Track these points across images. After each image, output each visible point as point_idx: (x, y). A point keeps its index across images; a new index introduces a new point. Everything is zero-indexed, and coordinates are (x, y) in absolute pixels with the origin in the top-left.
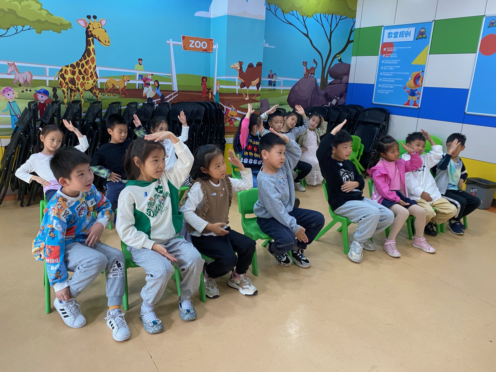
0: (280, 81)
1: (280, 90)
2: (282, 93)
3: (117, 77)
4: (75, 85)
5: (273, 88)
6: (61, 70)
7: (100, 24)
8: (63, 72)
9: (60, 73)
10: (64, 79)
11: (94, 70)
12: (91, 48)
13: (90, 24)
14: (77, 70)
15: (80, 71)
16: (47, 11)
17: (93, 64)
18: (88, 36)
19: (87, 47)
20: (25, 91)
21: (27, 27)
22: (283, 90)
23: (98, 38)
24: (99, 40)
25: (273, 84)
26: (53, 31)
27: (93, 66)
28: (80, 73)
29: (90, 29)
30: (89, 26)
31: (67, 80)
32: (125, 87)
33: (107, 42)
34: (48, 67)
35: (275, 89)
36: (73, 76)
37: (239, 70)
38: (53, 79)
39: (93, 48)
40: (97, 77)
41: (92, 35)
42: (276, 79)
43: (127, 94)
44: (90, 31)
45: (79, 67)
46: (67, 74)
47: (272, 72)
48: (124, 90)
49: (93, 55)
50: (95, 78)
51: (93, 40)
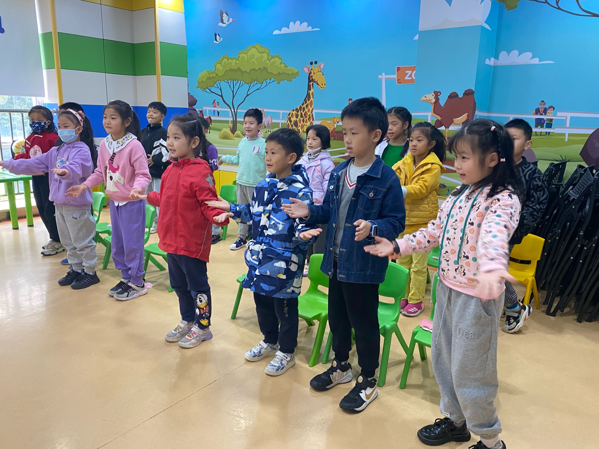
0: (565, 118)
1: (564, 135)
2: (566, 140)
3: (329, 119)
4: (297, 127)
5: (545, 130)
6: (289, 114)
7: (319, 68)
8: (290, 116)
9: (289, 117)
10: (291, 121)
11: (311, 113)
12: (311, 92)
13: (312, 69)
14: (299, 113)
15: (301, 113)
16: (285, 64)
17: (311, 107)
18: (310, 81)
19: (308, 91)
20: (267, 132)
21: (272, 80)
22: (570, 135)
23: (317, 81)
24: (317, 84)
25: (545, 124)
26: (287, 81)
27: (311, 109)
28: (302, 116)
29: (311, 75)
30: (311, 72)
31: (292, 123)
32: (334, 129)
33: (323, 84)
34: (281, 112)
35: (549, 133)
36: (297, 119)
37: (434, 103)
38: (283, 122)
39: (312, 92)
40: (313, 120)
41: (313, 80)
42: (553, 116)
43: (336, 136)
44: (312, 76)
45: (301, 111)
46: (293, 118)
47: (544, 104)
48: (334, 132)
49: (312, 99)
50: (311, 120)
51: (313, 84)
